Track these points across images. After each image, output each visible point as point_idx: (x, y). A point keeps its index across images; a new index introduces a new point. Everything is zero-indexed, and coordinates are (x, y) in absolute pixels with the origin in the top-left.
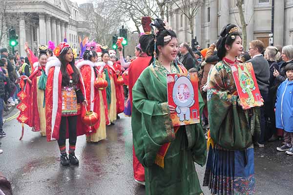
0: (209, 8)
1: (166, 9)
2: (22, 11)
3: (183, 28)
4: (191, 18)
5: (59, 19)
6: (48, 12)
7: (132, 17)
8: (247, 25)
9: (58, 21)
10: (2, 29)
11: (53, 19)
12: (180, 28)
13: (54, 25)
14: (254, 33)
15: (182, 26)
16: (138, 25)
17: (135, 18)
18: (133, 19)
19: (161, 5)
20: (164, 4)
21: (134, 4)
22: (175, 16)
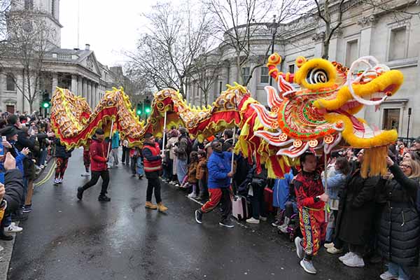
0: (221, 83)
1: (185, 80)
2: (56, 71)
3: (199, 97)
4: (206, 91)
5: (90, 80)
6: (80, 74)
7: (156, 84)
9: (89, 82)
10: (36, 88)
11: (84, 80)
12: (196, 97)
13: (86, 85)
15: (198, 95)
18: (157, 87)
19: (181, 77)
20: (183, 77)
21: (158, 74)
22: (192, 87)
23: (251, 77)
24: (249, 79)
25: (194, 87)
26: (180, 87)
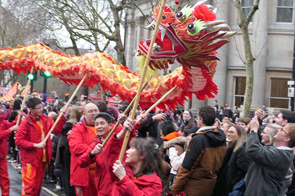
1: (124, 15)
7: (66, 23)
8: (254, 59)
14: (267, 71)
16: (75, 37)
17: (70, 25)
18: (68, 28)
19: (116, 10)
20: (120, 9)
22: (138, 29)
23: (256, 8)
24: (253, 14)
25: (142, 28)
26: (113, 29)
